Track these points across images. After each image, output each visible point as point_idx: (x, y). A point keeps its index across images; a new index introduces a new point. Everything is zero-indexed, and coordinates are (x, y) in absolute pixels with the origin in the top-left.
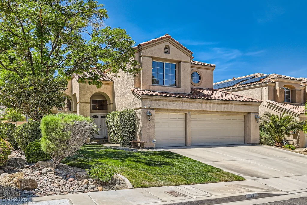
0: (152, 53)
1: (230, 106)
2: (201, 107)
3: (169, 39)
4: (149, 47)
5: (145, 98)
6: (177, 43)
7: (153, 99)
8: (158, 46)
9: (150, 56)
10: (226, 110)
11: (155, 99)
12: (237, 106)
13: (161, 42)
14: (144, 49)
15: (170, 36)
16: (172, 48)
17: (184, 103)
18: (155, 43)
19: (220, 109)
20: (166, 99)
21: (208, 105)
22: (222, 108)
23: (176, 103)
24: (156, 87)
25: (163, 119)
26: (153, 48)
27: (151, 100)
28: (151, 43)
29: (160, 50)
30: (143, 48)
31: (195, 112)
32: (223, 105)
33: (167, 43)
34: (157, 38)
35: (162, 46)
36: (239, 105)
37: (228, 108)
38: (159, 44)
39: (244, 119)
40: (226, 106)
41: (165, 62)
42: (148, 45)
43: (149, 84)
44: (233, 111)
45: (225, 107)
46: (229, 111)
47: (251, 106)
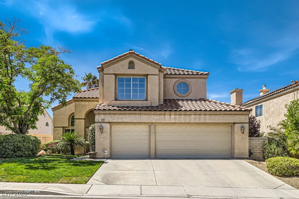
0: (114, 70)
1: (202, 116)
2: (163, 119)
3: (133, 55)
4: (110, 65)
5: (98, 113)
6: (141, 57)
7: (107, 113)
8: (121, 63)
9: (112, 73)
10: (197, 121)
11: (109, 113)
12: (213, 117)
13: (123, 59)
14: (106, 67)
15: (133, 51)
16: (137, 63)
17: (142, 115)
18: (116, 61)
19: (189, 120)
20: (121, 113)
21: (173, 116)
22: (193, 119)
23: (133, 116)
24: (118, 102)
25: (123, 132)
26: (115, 65)
27: (105, 114)
28: (112, 61)
29: (123, 66)
30: (104, 67)
31: (160, 124)
32: (193, 116)
33: (131, 59)
34: (119, 56)
35: (126, 62)
36: (216, 115)
37: (200, 119)
38: (121, 60)
39: (230, 130)
40: (197, 116)
41: (132, 77)
42: (109, 64)
43: (111, 100)
44: (208, 121)
45: (195, 118)
46: (202, 122)
47: (234, 116)
